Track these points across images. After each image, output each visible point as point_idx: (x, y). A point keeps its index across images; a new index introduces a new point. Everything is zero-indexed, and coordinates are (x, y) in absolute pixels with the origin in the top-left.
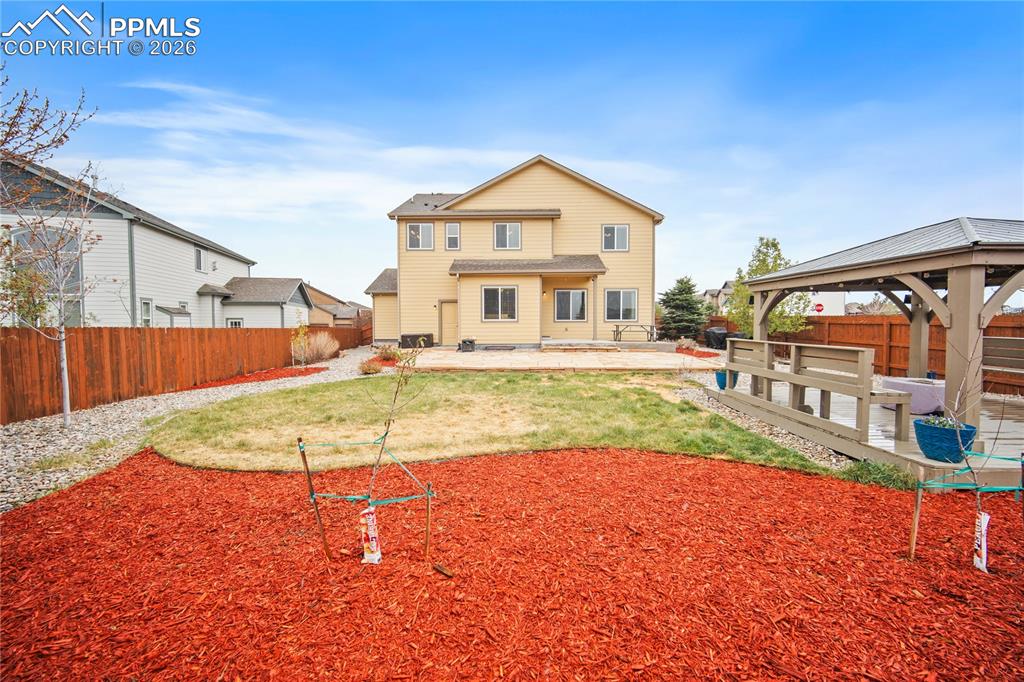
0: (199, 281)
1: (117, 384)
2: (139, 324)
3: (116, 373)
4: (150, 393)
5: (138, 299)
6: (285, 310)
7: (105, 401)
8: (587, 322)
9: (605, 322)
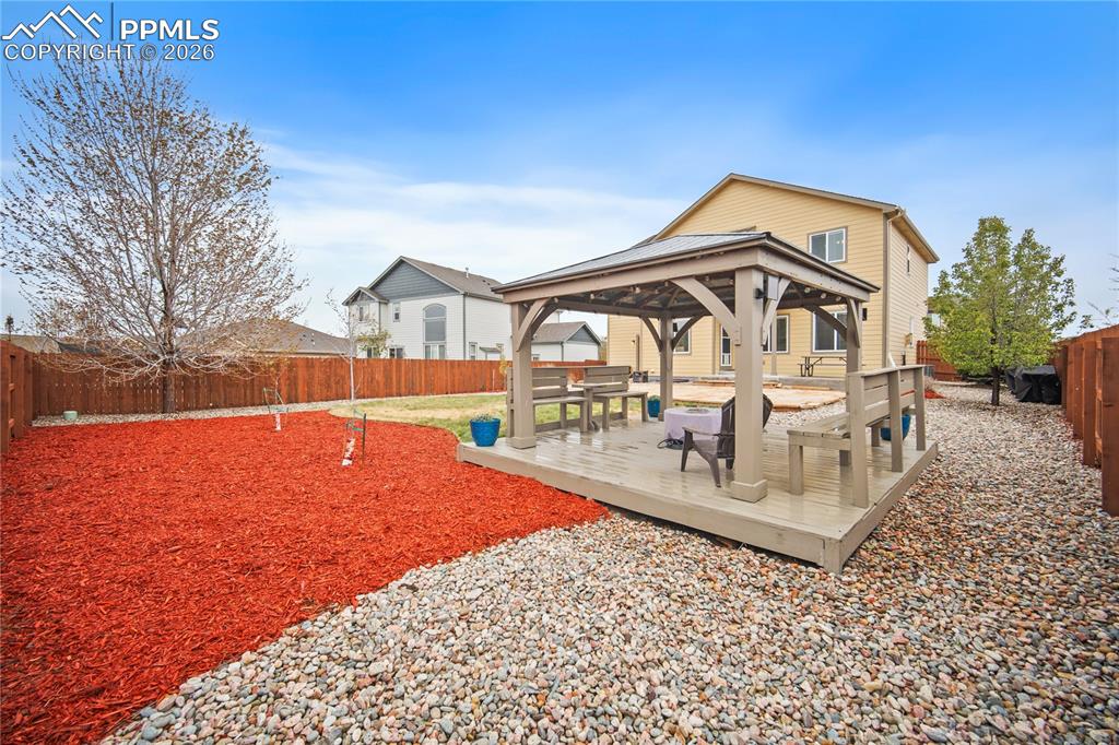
1: (399, 388)
2: (468, 358)
3: (399, 382)
4: (417, 395)
5: (467, 343)
6: (565, 348)
7: (392, 396)
8: (788, 353)
9: (812, 353)
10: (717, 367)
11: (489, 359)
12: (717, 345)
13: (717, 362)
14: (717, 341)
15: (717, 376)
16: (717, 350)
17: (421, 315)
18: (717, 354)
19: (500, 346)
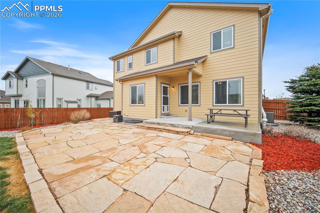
0: (89, 92)
6: (111, 101)
8: (200, 106)
9: (213, 106)
10: (159, 113)
11: (69, 107)
12: (159, 100)
13: (159, 111)
14: (159, 98)
15: (159, 120)
16: (159, 103)
17: (36, 85)
18: (159, 106)
19: (80, 100)
